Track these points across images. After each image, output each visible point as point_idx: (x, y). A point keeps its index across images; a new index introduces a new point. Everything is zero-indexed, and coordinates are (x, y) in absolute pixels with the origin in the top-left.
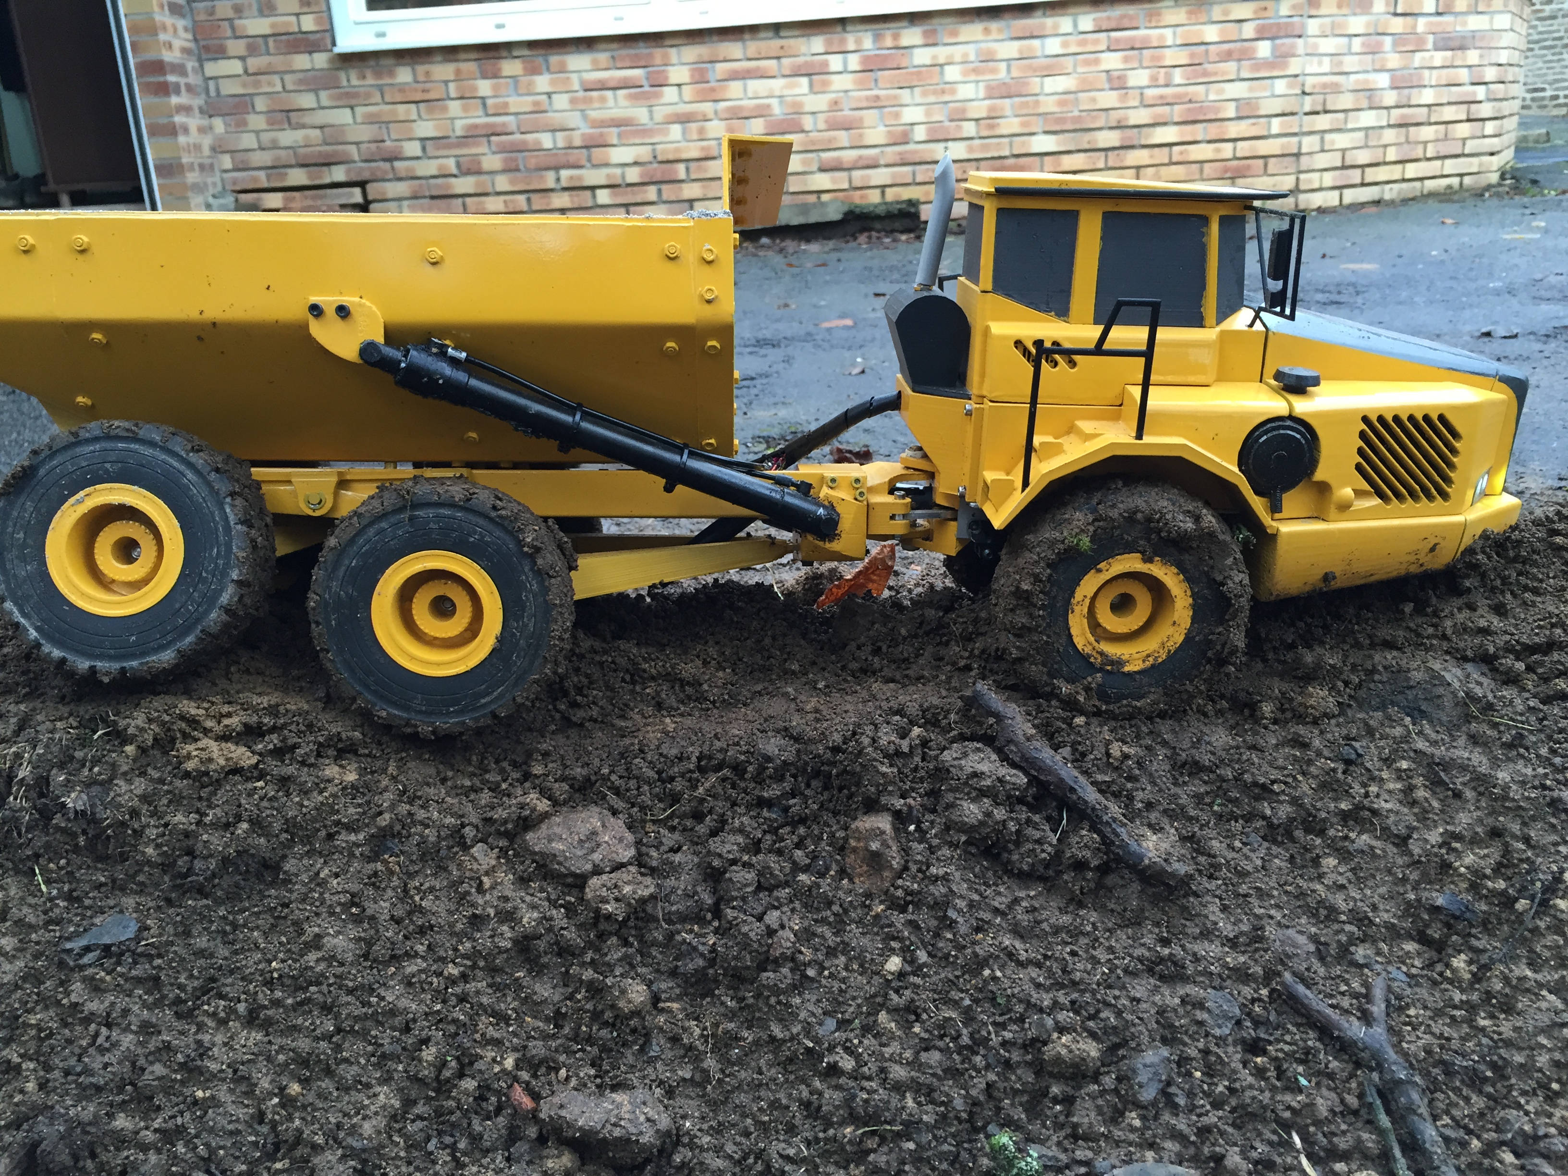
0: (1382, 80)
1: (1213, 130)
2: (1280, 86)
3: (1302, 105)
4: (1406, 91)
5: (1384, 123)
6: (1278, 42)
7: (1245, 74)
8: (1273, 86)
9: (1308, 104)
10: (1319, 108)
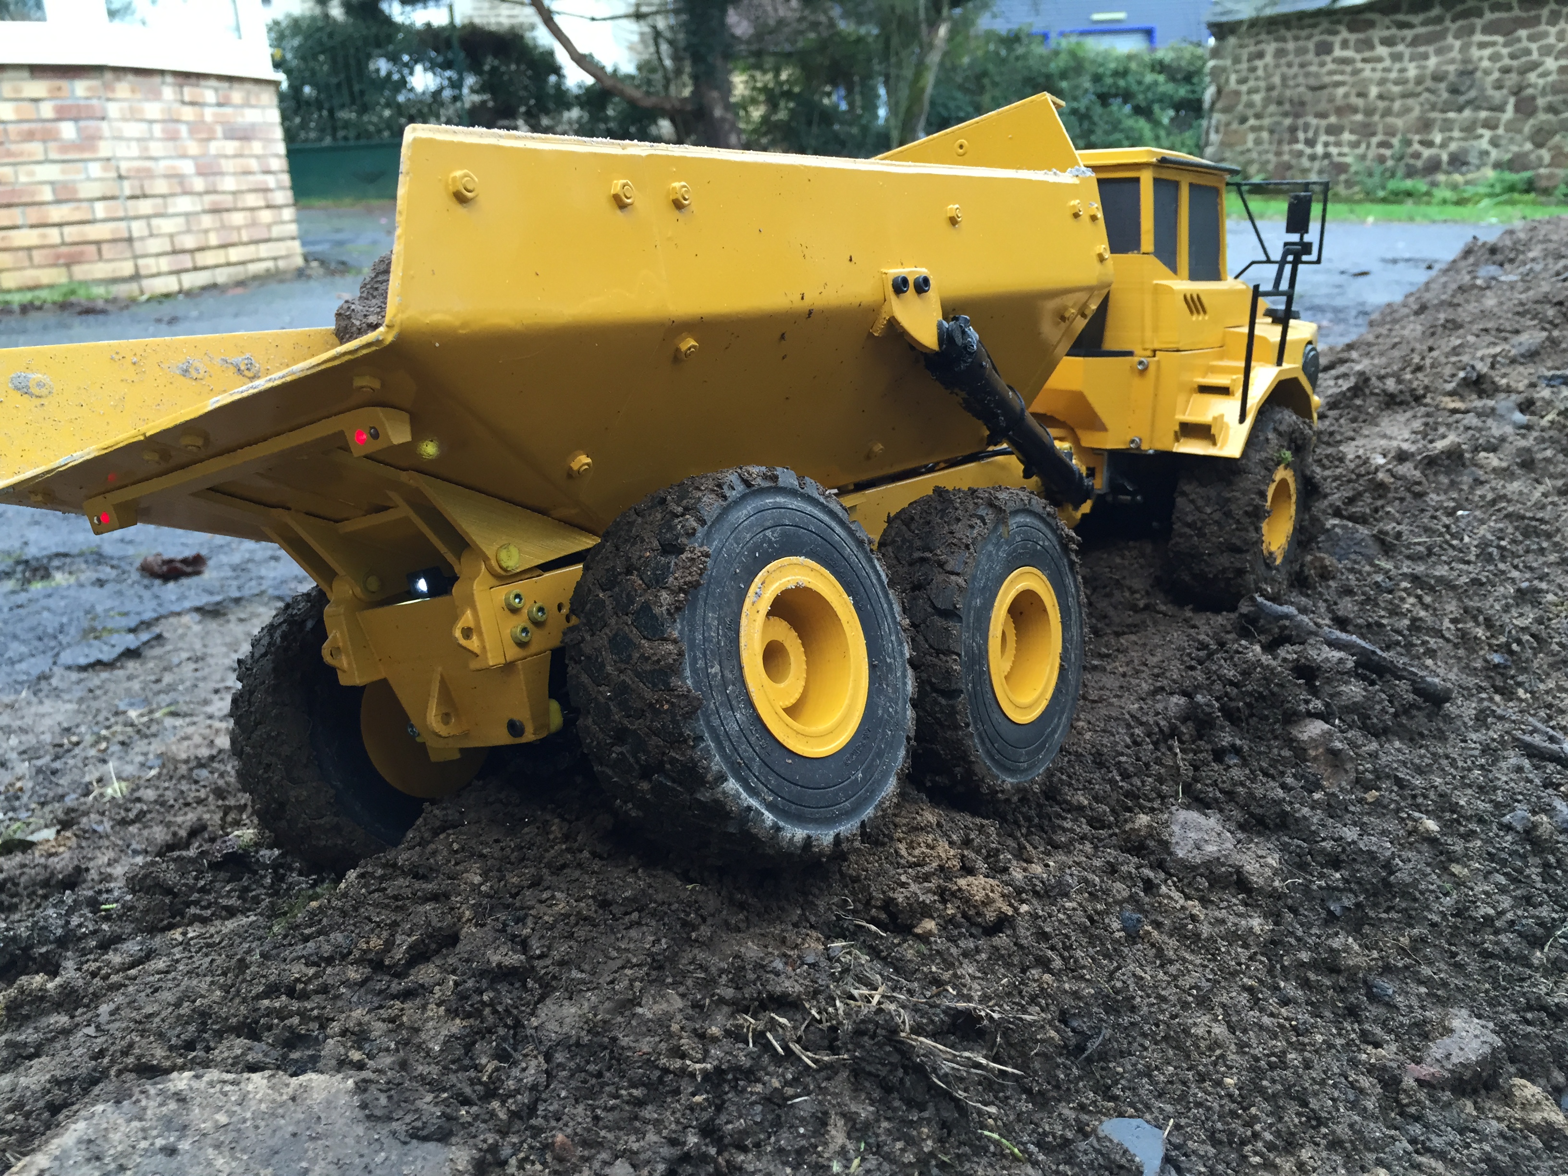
0: (187, 167)
1: (33, 214)
2: (95, 169)
3: (122, 189)
4: (211, 178)
5: (199, 208)
6: (82, 124)
7: (53, 156)
8: (86, 169)
9: (127, 188)
10: (138, 192)
